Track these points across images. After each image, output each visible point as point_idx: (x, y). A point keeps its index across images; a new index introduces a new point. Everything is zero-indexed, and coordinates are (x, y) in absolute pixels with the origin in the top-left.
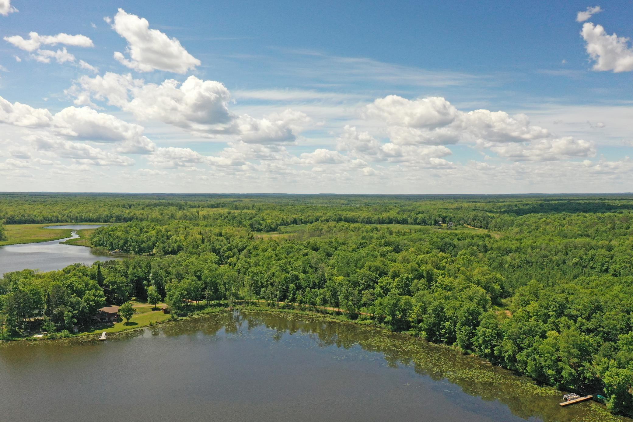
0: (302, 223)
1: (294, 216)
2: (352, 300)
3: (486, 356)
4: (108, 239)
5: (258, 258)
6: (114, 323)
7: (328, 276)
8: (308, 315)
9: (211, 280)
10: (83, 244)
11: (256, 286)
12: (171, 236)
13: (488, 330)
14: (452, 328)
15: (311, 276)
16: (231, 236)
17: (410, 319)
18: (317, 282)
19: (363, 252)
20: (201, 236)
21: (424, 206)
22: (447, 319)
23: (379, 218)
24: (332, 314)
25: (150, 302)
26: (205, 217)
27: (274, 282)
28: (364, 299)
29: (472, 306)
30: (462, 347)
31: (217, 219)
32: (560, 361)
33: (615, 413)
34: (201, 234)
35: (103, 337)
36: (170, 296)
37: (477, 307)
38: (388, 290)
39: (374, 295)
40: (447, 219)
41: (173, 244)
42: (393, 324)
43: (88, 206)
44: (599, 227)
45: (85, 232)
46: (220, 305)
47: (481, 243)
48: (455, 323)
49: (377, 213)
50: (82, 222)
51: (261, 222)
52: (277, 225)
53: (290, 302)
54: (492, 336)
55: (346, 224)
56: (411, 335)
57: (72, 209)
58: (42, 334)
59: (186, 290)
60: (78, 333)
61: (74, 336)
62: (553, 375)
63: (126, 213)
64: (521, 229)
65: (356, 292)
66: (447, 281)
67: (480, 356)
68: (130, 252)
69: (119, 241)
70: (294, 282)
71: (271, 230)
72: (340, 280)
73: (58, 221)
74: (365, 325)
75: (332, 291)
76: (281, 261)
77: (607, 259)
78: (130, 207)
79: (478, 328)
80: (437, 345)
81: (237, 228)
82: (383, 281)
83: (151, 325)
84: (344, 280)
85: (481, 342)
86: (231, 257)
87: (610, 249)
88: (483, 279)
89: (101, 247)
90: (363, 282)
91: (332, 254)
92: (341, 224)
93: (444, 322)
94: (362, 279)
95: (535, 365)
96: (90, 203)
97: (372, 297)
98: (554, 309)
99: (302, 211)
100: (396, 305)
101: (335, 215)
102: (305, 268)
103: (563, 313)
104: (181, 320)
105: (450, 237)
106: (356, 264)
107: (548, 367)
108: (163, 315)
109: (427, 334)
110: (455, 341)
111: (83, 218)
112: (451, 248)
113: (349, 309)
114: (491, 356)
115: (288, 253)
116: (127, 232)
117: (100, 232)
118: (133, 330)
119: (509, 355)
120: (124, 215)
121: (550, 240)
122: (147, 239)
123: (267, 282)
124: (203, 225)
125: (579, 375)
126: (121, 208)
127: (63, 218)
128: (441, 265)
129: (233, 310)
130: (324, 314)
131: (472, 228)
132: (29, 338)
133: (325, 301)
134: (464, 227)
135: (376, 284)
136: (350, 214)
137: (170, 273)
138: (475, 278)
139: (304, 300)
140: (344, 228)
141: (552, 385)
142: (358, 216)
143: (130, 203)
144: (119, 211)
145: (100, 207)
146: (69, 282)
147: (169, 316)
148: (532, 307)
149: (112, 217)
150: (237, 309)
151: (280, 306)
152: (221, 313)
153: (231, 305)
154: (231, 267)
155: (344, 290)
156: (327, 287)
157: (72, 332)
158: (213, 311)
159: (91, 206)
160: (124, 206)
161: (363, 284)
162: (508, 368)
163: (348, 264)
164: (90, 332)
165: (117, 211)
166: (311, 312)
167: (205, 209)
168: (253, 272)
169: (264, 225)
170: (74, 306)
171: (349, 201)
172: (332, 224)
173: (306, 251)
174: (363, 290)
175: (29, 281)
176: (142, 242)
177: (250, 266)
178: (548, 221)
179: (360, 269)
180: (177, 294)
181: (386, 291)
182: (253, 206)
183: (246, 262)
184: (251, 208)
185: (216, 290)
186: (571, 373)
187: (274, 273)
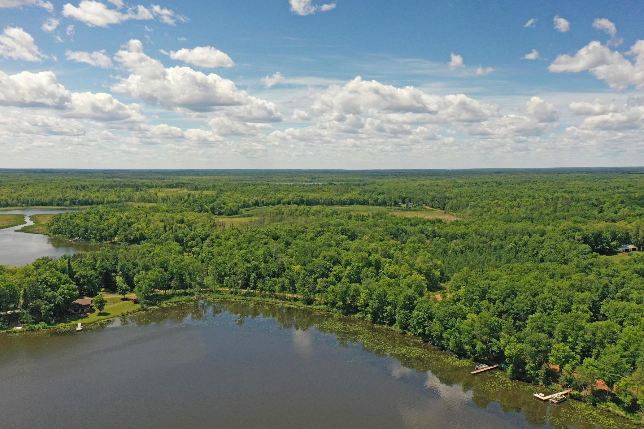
0: (264, 205)
1: (256, 198)
2: (308, 288)
3: (420, 335)
4: (67, 227)
5: (221, 248)
6: (88, 314)
7: (287, 264)
8: (268, 302)
9: (177, 271)
10: (40, 232)
11: (220, 275)
12: (133, 224)
13: (421, 313)
14: (393, 311)
15: (271, 265)
16: (193, 223)
17: (358, 304)
18: (276, 270)
19: (320, 240)
20: (163, 224)
21: (387, 184)
22: (389, 304)
23: (340, 199)
24: (290, 300)
25: (120, 293)
26: (164, 200)
27: (236, 271)
28: (318, 287)
29: (410, 292)
30: (401, 327)
31: (178, 203)
32: (475, 338)
33: (512, 379)
34: (162, 221)
35: (79, 328)
36: (139, 287)
37: (414, 293)
38: (341, 278)
39: (327, 282)
40: (407, 200)
41: (135, 232)
42: (343, 308)
43: (38, 188)
44: (543, 210)
45: (39, 218)
46: (186, 294)
47: (430, 229)
48: (395, 308)
49: (339, 193)
50: (33, 205)
51: (222, 205)
52: (238, 208)
53: (252, 289)
54: (423, 318)
55: (307, 208)
56: (359, 318)
57: (21, 192)
58: (21, 326)
59: (153, 281)
60: (55, 324)
61: (52, 327)
62: (470, 350)
63: (81, 195)
64: (474, 211)
65: (311, 280)
66: (393, 269)
67: (415, 335)
68: (91, 240)
69: (79, 229)
70: (255, 272)
71: (233, 213)
72: (297, 269)
73: (7, 205)
74: (319, 310)
75: (289, 279)
76: (242, 251)
77: (537, 245)
78: (84, 188)
79: (413, 311)
80: (380, 326)
81: (199, 214)
82: (336, 269)
83: (123, 315)
84: (301, 268)
85: (415, 323)
86: (194, 247)
87: (543, 234)
88: (424, 266)
89: (60, 234)
90: (318, 270)
91: (291, 243)
92: (303, 207)
93: (387, 306)
94: (318, 268)
95: (456, 342)
96: (40, 185)
97: (325, 285)
98: (478, 294)
99: (264, 193)
100: (346, 292)
101: (297, 196)
102: (265, 257)
103: (484, 297)
104: (150, 309)
105: (404, 223)
106: (312, 253)
107: (466, 343)
108: (133, 305)
109: (372, 317)
110: (395, 323)
111: (35, 201)
112: (404, 234)
113: (305, 296)
114: (423, 335)
115: (250, 242)
116: (86, 220)
117: (57, 219)
118: (107, 320)
119: (437, 335)
120: (78, 198)
121: (494, 225)
122: (108, 227)
123: (230, 271)
124: (164, 211)
125: (489, 349)
126: (75, 191)
127: (13, 202)
128: (390, 252)
129: (199, 298)
130: (283, 301)
131: (430, 208)
132: (9, 331)
133: (283, 289)
134: (423, 208)
135: (330, 272)
136: (312, 196)
137: (137, 265)
138: (417, 266)
139: (264, 288)
140: (305, 212)
141: (468, 358)
142: (319, 197)
143: (83, 183)
144: (73, 193)
145: (51, 189)
146: (42, 277)
147: (139, 306)
148: (462, 292)
149: (65, 200)
150: (202, 298)
151: (242, 293)
152: (188, 302)
153: (196, 293)
154: (195, 256)
155: (301, 279)
156: (285, 276)
157: (49, 323)
158: (180, 300)
159: (42, 188)
160: (77, 188)
161: (318, 272)
162: (436, 344)
163: (305, 253)
164: (66, 323)
165: (70, 194)
166: (271, 299)
167: (163, 189)
168: (216, 263)
169: (225, 209)
170: (49, 300)
171: (312, 178)
172: (293, 207)
173: (266, 240)
174: (318, 277)
175: (4, 277)
176: (103, 230)
177: (213, 256)
178: (500, 202)
179: (316, 258)
180: (146, 285)
181: (338, 278)
182: (214, 186)
183: (209, 252)
184: (211, 189)
185: (182, 280)
186: (483, 347)
187: (236, 264)
